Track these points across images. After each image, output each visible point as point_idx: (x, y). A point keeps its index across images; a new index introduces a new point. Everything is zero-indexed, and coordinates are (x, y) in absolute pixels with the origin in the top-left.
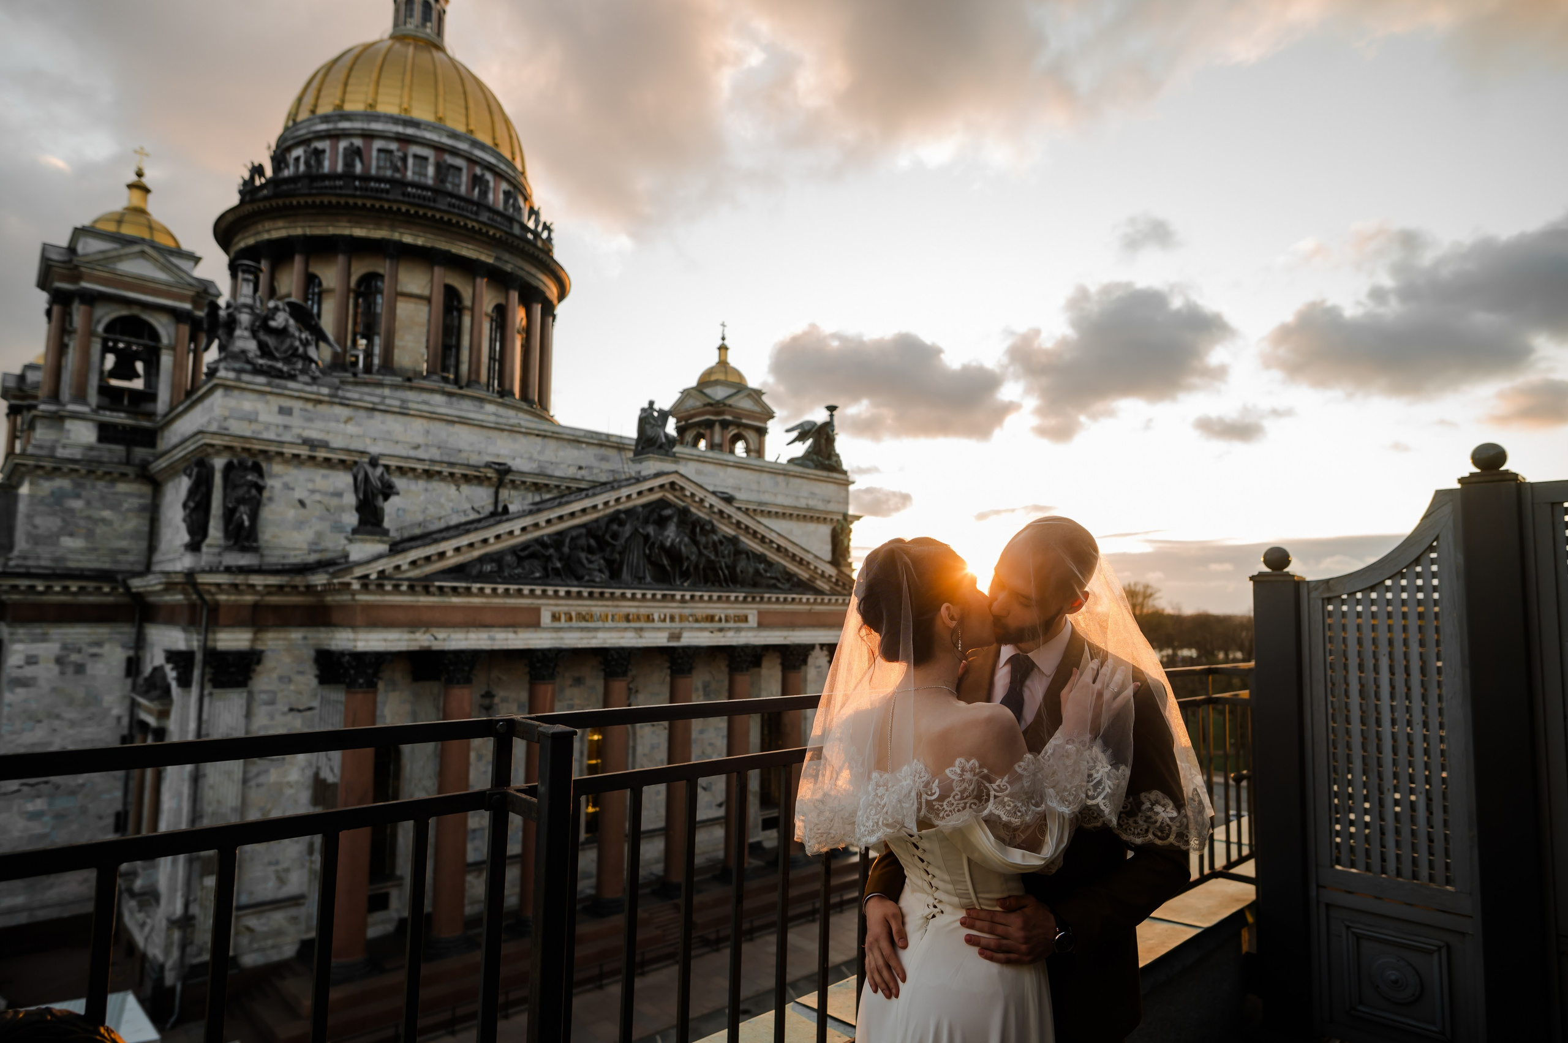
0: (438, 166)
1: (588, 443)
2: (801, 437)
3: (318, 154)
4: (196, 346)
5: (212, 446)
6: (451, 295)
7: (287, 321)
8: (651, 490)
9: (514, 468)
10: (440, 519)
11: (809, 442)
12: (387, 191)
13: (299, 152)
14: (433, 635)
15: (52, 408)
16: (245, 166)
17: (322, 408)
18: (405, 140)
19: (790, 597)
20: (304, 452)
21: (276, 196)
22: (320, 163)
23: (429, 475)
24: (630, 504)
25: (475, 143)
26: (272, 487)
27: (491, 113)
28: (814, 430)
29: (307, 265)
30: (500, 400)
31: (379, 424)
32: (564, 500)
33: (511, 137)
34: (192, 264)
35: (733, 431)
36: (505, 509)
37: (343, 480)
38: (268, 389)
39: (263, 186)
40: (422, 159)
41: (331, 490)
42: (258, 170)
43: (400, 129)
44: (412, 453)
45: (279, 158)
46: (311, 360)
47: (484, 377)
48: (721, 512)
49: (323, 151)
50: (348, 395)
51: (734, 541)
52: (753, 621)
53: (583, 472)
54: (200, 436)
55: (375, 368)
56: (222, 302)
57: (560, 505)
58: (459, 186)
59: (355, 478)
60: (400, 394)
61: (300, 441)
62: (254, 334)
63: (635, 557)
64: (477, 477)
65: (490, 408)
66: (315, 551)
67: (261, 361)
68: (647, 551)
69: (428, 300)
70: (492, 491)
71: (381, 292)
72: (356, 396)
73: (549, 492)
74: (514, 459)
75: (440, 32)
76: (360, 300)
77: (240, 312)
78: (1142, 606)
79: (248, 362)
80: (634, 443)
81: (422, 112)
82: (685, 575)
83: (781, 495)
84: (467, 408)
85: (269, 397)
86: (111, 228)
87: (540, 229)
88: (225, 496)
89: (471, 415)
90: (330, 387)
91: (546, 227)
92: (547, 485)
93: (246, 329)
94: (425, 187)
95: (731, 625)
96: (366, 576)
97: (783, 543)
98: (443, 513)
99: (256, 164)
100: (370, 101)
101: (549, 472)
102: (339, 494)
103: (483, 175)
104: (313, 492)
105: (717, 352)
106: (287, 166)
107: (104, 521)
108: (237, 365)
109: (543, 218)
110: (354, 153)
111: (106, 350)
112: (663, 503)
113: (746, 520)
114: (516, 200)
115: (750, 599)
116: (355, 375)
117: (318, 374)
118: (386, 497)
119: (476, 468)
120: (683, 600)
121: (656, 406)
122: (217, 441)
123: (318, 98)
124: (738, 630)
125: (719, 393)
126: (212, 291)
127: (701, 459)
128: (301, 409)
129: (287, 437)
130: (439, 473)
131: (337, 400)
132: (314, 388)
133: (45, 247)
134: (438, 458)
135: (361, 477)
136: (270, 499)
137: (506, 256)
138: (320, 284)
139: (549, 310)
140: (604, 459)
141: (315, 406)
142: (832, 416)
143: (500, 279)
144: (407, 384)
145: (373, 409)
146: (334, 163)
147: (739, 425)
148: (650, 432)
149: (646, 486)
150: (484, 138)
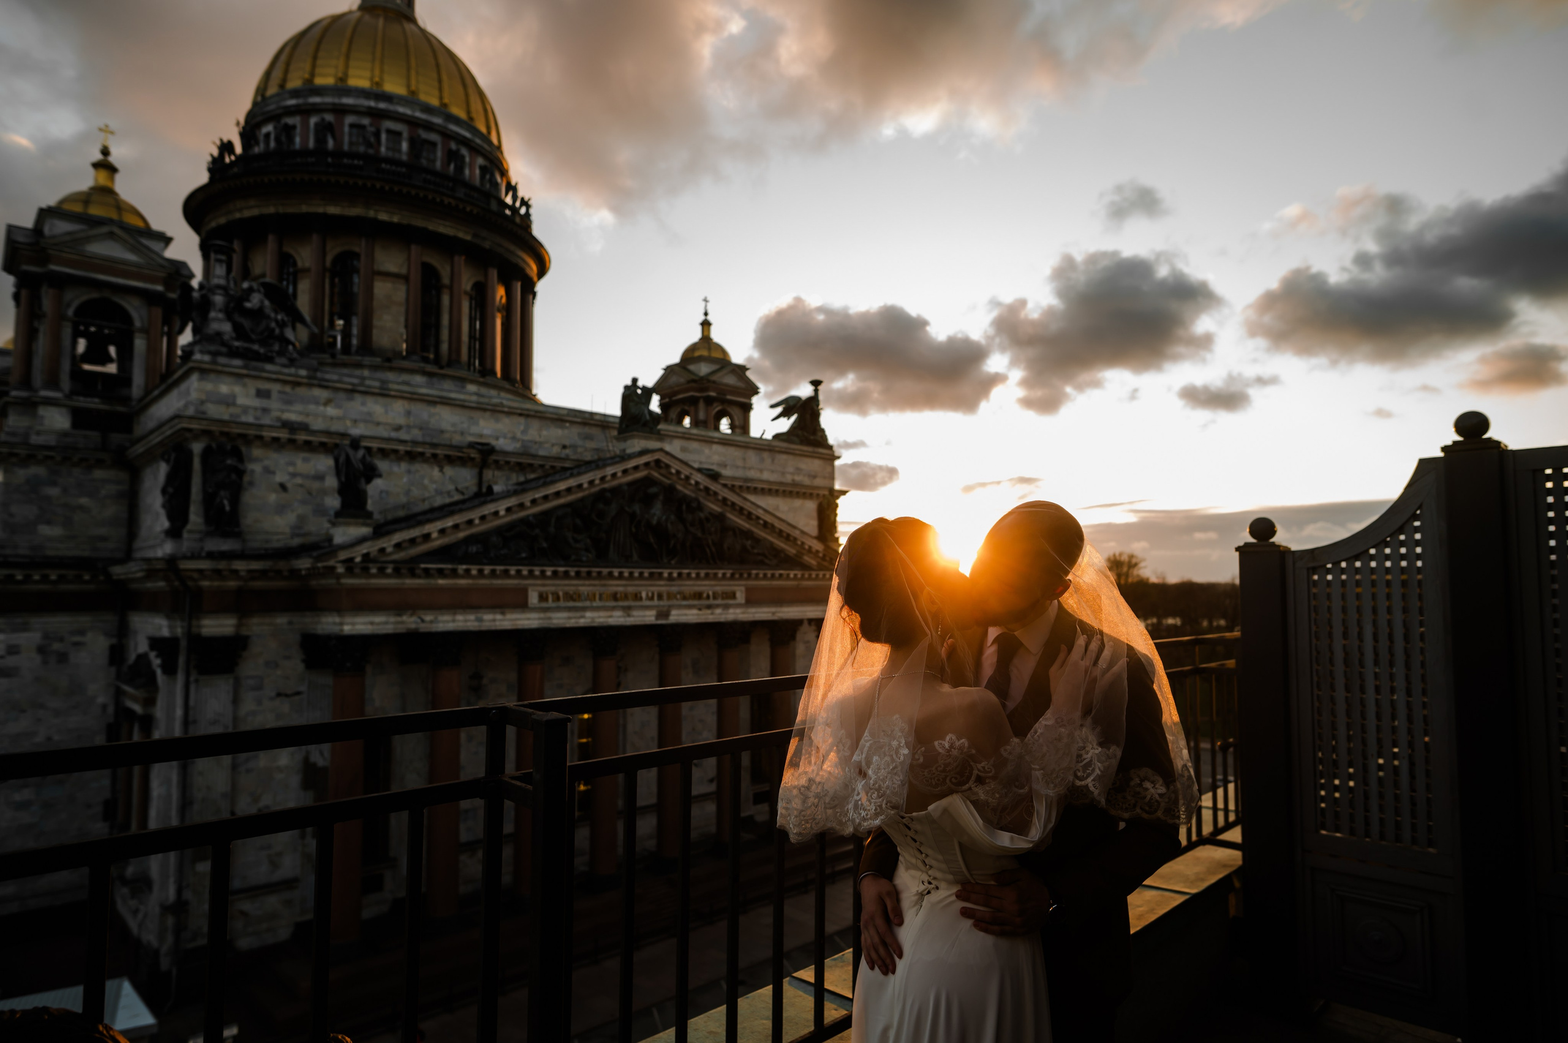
0: (412, 142)
1: (573, 422)
2: (786, 414)
3: (289, 130)
4: (170, 329)
5: (190, 430)
6: (429, 274)
7: (262, 302)
8: (636, 468)
9: (497, 448)
10: (424, 500)
11: (794, 418)
12: (361, 168)
13: (269, 128)
14: (420, 618)
15: (23, 394)
16: (214, 143)
17: (302, 391)
18: (377, 115)
19: (777, 573)
20: (284, 435)
21: (246, 173)
22: (291, 140)
23: (412, 457)
24: (615, 483)
25: (450, 117)
26: (253, 471)
27: (465, 86)
28: (799, 405)
29: (280, 244)
30: (481, 380)
31: (359, 406)
32: (549, 479)
33: (485, 111)
34: (162, 245)
35: (717, 407)
36: (490, 489)
37: (324, 463)
38: (244, 372)
39: (233, 164)
40: (395, 135)
41: (313, 472)
42: (226, 147)
43: (372, 104)
44: (394, 435)
45: (249, 135)
46: (288, 342)
47: (464, 356)
48: (707, 489)
49: (294, 127)
50: (328, 376)
51: (721, 517)
52: (741, 597)
53: (567, 451)
54: (176, 421)
55: (354, 349)
56: (195, 283)
57: (545, 484)
58: (434, 161)
59: (337, 461)
60: (380, 375)
61: (279, 424)
62: (229, 317)
63: (621, 535)
64: (460, 458)
65: (471, 388)
66: (298, 535)
67: (237, 344)
68: (634, 530)
69: (406, 278)
70: (475, 471)
71: (357, 271)
72: (335, 377)
73: (533, 471)
74: (497, 438)
76: (337, 280)
77: (214, 294)
78: (1127, 575)
79: (223, 344)
80: (617, 420)
81: (394, 86)
82: (672, 553)
83: (767, 472)
84: (447, 389)
85: (247, 380)
86: (78, 208)
87: (518, 204)
88: (205, 482)
89: (453, 395)
90: (308, 368)
91: (524, 203)
92: (531, 465)
93: (220, 311)
94: (399, 163)
95: (719, 602)
96: (351, 560)
97: (768, 518)
98: (427, 495)
99: (225, 140)
100: (340, 75)
101: (533, 451)
102: (320, 477)
103: (458, 150)
104: (294, 475)
105: (699, 329)
106: (257, 143)
107: (81, 508)
108: (213, 348)
109: (521, 193)
110: (326, 129)
111: (76, 335)
112: (648, 481)
113: (732, 497)
114: (493, 176)
115: (737, 576)
116: (333, 356)
117: (295, 355)
118: (369, 480)
119: (458, 448)
120: (670, 578)
121: (640, 384)
122: (194, 426)
123: (286, 72)
124: (726, 607)
125: (704, 369)
126: (184, 272)
127: (686, 436)
128: (280, 392)
129: (266, 421)
130: (422, 454)
131: (315, 382)
132: (292, 370)
133: (11, 229)
134: (420, 439)
135: (342, 459)
136: (251, 484)
137: (484, 233)
138: (295, 264)
139: (529, 288)
140: (588, 437)
141: (293, 388)
142: (816, 391)
143: (479, 258)
144: (387, 364)
145: (353, 391)
146: (305, 139)
147: (724, 401)
148: (634, 409)
149: (631, 464)
150: (459, 112)
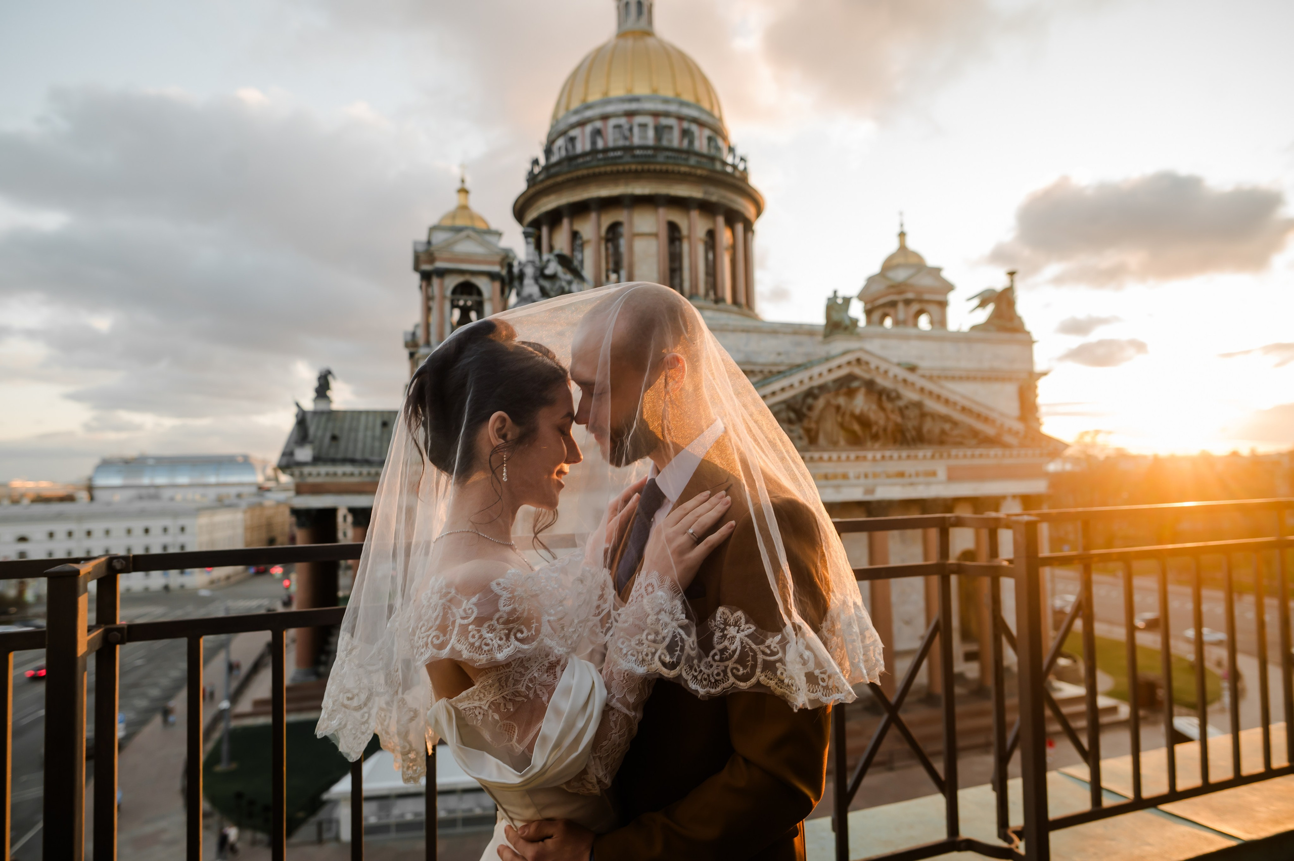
0: (656, 128)
1: (785, 333)
2: (983, 304)
4: (503, 294)
6: (673, 228)
7: (556, 268)
8: (839, 367)
11: (990, 308)
12: (620, 157)
13: (560, 142)
18: (630, 114)
19: (978, 452)
21: (549, 177)
22: (574, 146)
24: (822, 380)
25: (682, 104)
27: (692, 77)
28: (995, 296)
29: (571, 224)
30: (715, 306)
33: (708, 91)
34: (497, 238)
35: (915, 307)
39: (540, 173)
40: (643, 126)
42: (536, 162)
43: (626, 106)
45: (548, 152)
47: (702, 289)
48: (905, 381)
49: (576, 137)
51: (919, 405)
52: (942, 474)
53: (781, 357)
56: (517, 262)
58: (670, 141)
62: (539, 282)
63: (830, 425)
65: (708, 313)
68: (839, 419)
69: (656, 235)
71: (623, 236)
75: (650, 22)
76: (610, 245)
77: (527, 267)
81: (641, 90)
82: (875, 437)
83: (964, 360)
86: (448, 223)
87: (737, 162)
91: (742, 159)
93: (531, 278)
94: (647, 148)
95: (921, 479)
97: (967, 404)
99: (534, 158)
100: (604, 90)
103: (689, 127)
105: (896, 241)
106: (554, 154)
109: (739, 152)
110: (597, 133)
111: (454, 306)
112: (851, 377)
113: (929, 386)
115: (937, 455)
120: (874, 459)
121: (841, 294)
123: (570, 97)
124: (928, 484)
125: (900, 275)
126: (511, 255)
127: (886, 335)
133: (416, 245)
137: (712, 189)
138: (581, 238)
139: (748, 227)
140: (799, 344)
142: (1012, 281)
143: (707, 208)
146: (583, 144)
147: (921, 301)
148: (836, 317)
149: (834, 364)
150: (688, 97)
